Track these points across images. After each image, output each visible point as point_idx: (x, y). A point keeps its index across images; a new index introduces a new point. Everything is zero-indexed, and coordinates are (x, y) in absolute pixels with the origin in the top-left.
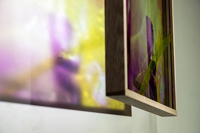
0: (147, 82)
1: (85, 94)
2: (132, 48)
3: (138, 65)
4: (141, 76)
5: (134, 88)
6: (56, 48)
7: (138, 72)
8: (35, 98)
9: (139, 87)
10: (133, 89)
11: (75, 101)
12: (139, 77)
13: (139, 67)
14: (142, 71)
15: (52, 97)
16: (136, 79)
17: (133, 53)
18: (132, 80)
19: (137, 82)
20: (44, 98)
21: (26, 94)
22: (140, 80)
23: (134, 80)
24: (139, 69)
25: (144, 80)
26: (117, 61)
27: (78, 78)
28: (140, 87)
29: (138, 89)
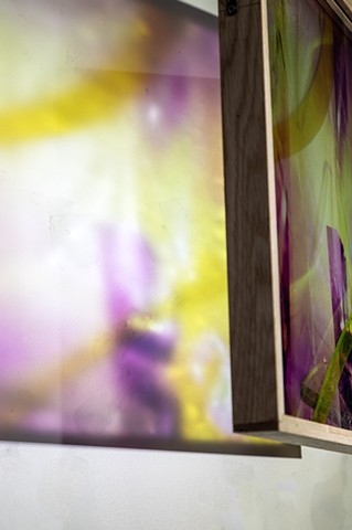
0: (335, 389)
2: (295, 309)
3: (311, 347)
4: (317, 373)
5: (301, 406)
7: (311, 365)
8: (73, 428)
9: (314, 400)
10: (299, 412)
12: (313, 378)
13: (311, 352)
14: (320, 360)
15: (113, 424)
16: (306, 383)
17: (296, 322)
18: (295, 388)
19: (309, 390)
20: (92, 428)
21: (51, 421)
22: (315, 383)
23: (301, 385)
24: (312, 357)
25: (325, 382)
26: (258, 347)
28: (317, 400)
29: (313, 410)
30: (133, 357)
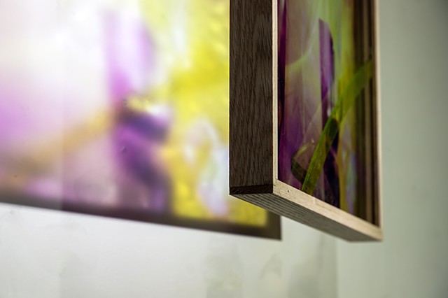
0: (320, 166)
1: (181, 190)
2: (289, 90)
3: (301, 127)
4: (305, 152)
5: (291, 177)
6: (119, 88)
7: (300, 143)
8: (73, 197)
9: (302, 175)
10: (289, 181)
11: (158, 204)
12: (302, 155)
13: (301, 131)
14: (309, 140)
15: (109, 196)
16: (296, 158)
17: (289, 101)
18: (286, 161)
19: (298, 166)
20: (91, 197)
21: (52, 188)
22: (303, 160)
23: (292, 160)
24: (302, 136)
25: (313, 160)
26: (256, 117)
27: (165, 155)
28: (305, 175)
29: (300, 181)
30: (130, 135)
